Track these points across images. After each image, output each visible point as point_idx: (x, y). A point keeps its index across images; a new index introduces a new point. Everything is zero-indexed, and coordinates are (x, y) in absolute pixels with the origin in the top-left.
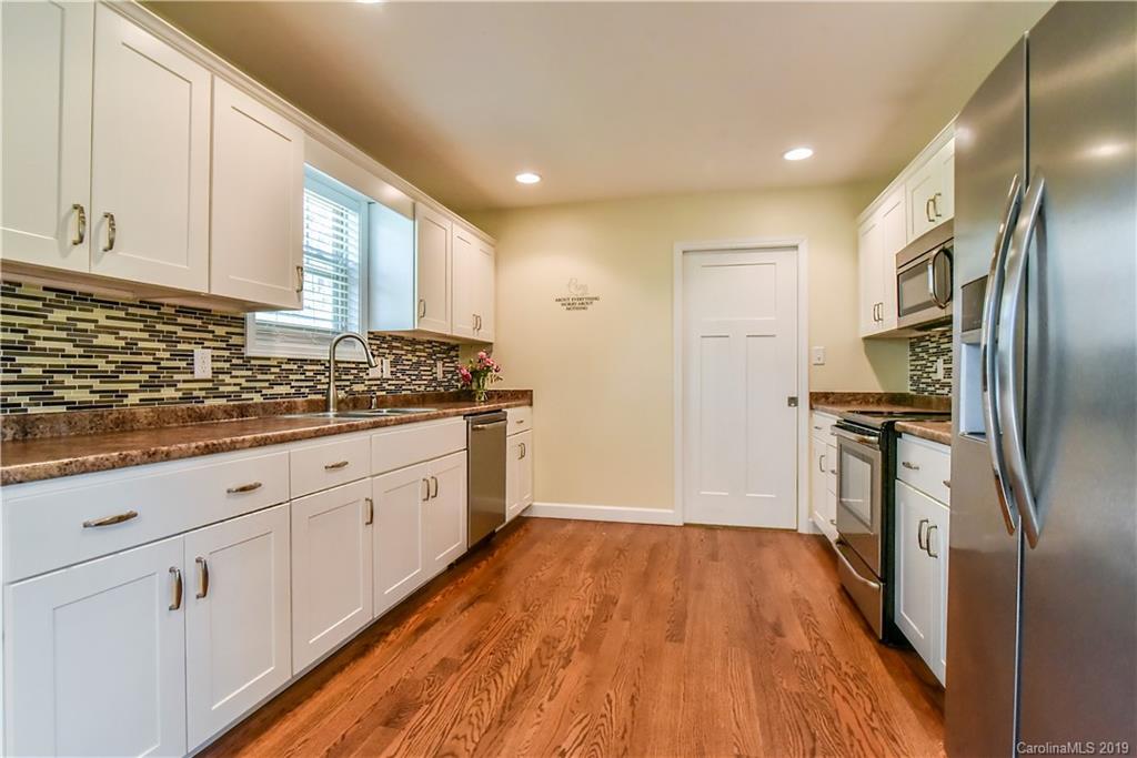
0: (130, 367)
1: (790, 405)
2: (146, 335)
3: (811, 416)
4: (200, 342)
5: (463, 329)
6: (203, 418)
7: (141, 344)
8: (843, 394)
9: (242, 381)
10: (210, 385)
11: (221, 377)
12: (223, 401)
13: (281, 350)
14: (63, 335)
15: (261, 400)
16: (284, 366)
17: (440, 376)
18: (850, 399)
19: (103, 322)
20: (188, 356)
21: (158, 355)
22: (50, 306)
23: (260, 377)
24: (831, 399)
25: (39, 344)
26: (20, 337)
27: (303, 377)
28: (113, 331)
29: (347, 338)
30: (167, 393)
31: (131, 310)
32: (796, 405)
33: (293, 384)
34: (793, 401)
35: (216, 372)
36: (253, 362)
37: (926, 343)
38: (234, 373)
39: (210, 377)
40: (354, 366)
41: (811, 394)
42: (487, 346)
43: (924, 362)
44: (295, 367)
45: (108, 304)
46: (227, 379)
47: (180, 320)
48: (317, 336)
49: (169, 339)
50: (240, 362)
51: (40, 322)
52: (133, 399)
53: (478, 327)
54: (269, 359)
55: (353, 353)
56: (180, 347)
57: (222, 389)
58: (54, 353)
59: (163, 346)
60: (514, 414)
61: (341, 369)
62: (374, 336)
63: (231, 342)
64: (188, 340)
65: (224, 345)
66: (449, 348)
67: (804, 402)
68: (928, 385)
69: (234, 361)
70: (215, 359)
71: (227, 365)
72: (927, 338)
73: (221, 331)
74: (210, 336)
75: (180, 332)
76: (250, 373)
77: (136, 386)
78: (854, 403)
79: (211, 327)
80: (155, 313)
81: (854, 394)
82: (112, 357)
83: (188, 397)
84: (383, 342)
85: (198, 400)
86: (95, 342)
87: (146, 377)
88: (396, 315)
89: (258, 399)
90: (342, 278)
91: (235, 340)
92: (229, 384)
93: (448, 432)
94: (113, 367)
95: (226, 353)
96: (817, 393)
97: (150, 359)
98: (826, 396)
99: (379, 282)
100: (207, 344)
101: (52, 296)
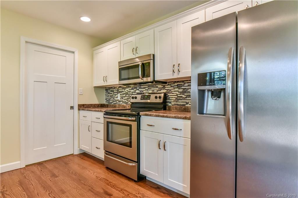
1: (71, 109)
3: (79, 113)
8: (88, 105)
18: (90, 106)
24: (85, 106)
32: (73, 109)
34: (72, 108)
37: (113, 89)
41: (78, 105)
43: (112, 95)
67: (76, 108)
68: (113, 101)
72: (114, 88)
78: (92, 107)
81: (92, 105)
96: (81, 105)
98: (83, 105)
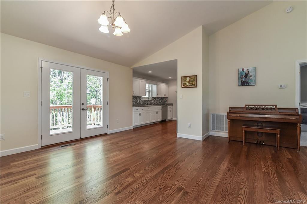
2: (135, 99)
4: (138, 99)
5: (163, 96)
6: (139, 105)
13: (144, 99)
15: (142, 104)
16: (144, 101)
17: (161, 102)
23: (142, 102)
27: (146, 102)
29: (150, 98)
36: (142, 100)
42: (167, 98)
46: (140, 102)
48: (147, 98)
52: (134, 103)
53: (165, 96)
55: (150, 99)
60: (169, 107)
61: (149, 101)
62: (152, 97)
66: (162, 98)
69: (140, 100)
83: (137, 103)
84: (153, 98)
88: (155, 95)
90: (149, 91)
93: (160, 108)
99: (153, 92)
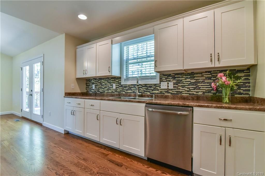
0: (106, 87)
2: (107, 83)
4: (114, 83)
7: (107, 84)
9: (121, 89)
10: (115, 90)
11: (117, 89)
12: (117, 93)
14: (100, 84)
15: (125, 93)
16: (130, 86)
19: (103, 81)
20: (112, 85)
21: (109, 85)
22: (99, 80)
23: (124, 89)
25: (98, 85)
26: (97, 84)
27: (135, 89)
28: (104, 82)
30: (110, 91)
31: (106, 79)
33: (132, 90)
35: (116, 88)
36: (123, 86)
38: (119, 88)
39: (115, 89)
40: (154, 85)
44: (133, 86)
45: (103, 79)
46: (118, 89)
47: (111, 80)
49: (110, 83)
50: (121, 86)
51: (98, 82)
52: (106, 92)
54: (126, 85)
56: (111, 84)
57: (117, 91)
58: (99, 86)
59: (109, 84)
62: (164, 75)
63: (119, 82)
64: (112, 83)
65: (118, 83)
69: (120, 86)
70: (116, 85)
71: (118, 86)
73: (117, 80)
74: (115, 82)
75: (112, 82)
76: (122, 88)
77: (106, 90)
79: (116, 80)
80: (108, 79)
82: (104, 86)
83: (112, 92)
84: (169, 76)
85: (114, 92)
86: (102, 84)
87: (107, 89)
89: (124, 93)
91: (120, 82)
92: (119, 90)
94: (104, 87)
95: (118, 84)
97: (108, 86)
100: (115, 83)
101: (99, 79)
